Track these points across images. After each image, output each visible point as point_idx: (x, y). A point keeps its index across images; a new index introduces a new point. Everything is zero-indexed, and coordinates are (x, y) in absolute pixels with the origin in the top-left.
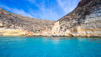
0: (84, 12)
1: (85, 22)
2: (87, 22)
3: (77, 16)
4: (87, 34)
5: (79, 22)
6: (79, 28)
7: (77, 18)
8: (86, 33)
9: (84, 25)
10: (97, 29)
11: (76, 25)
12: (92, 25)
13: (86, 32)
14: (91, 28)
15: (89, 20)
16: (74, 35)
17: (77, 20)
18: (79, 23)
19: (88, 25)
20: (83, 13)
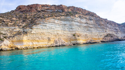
0: (30, 20)
1: (32, 32)
3: (19, 22)
4: (33, 45)
5: (24, 31)
6: (25, 38)
7: (21, 26)
8: (32, 44)
9: (30, 35)
10: (42, 40)
11: (21, 34)
12: (38, 36)
13: (32, 43)
14: (37, 39)
15: (36, 31)
19: (35, 36)
20: (29, 21)
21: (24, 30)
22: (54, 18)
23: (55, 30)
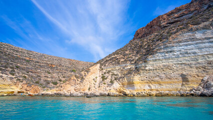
0: (145, 49)
1: (147, 68)
2: (151, 68)
4: (151, 90)
5: (136, 68)
6: (136, 78)
7: (133, 60)
8: (149, 88)
9: (145, 73)
10: (167, 80)
11: (131, 73)
12: (158, 74)
13: (149, 86)
14: (157, 79)
15: (153, 65)
16: (128, 92)
17: (133, 62)
18: (137, 70)
19: (151, 74)
20: (144, 51)
21: (137, 66)
22: (191, 30)
23: (200, 54)
